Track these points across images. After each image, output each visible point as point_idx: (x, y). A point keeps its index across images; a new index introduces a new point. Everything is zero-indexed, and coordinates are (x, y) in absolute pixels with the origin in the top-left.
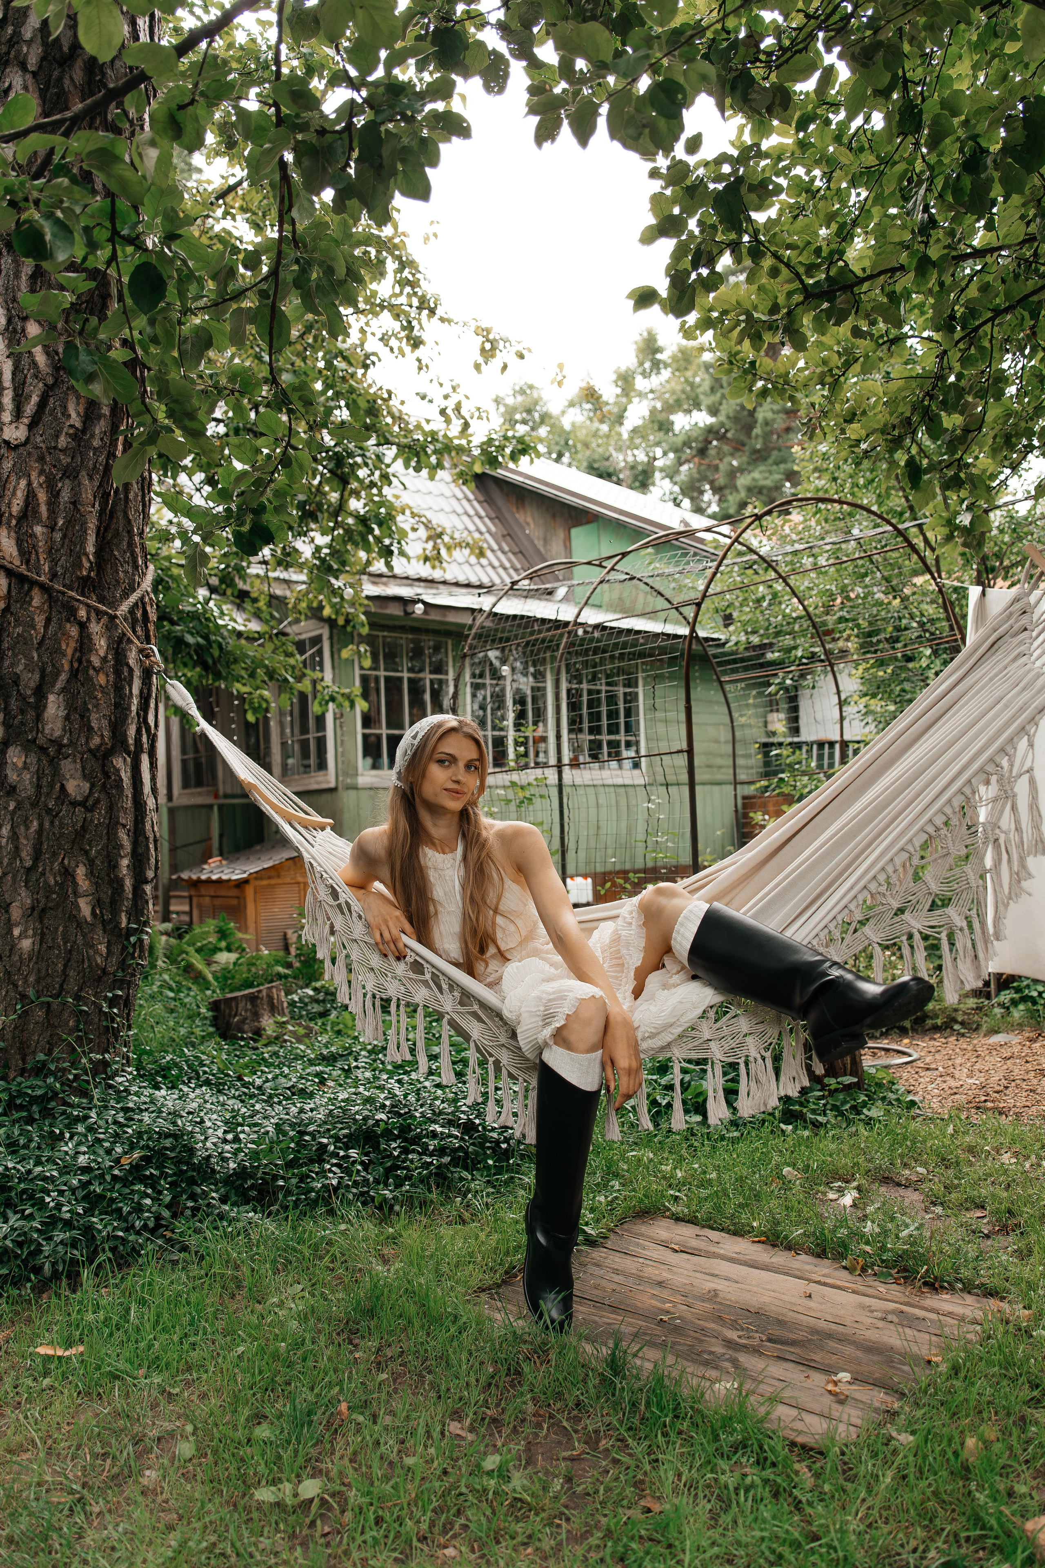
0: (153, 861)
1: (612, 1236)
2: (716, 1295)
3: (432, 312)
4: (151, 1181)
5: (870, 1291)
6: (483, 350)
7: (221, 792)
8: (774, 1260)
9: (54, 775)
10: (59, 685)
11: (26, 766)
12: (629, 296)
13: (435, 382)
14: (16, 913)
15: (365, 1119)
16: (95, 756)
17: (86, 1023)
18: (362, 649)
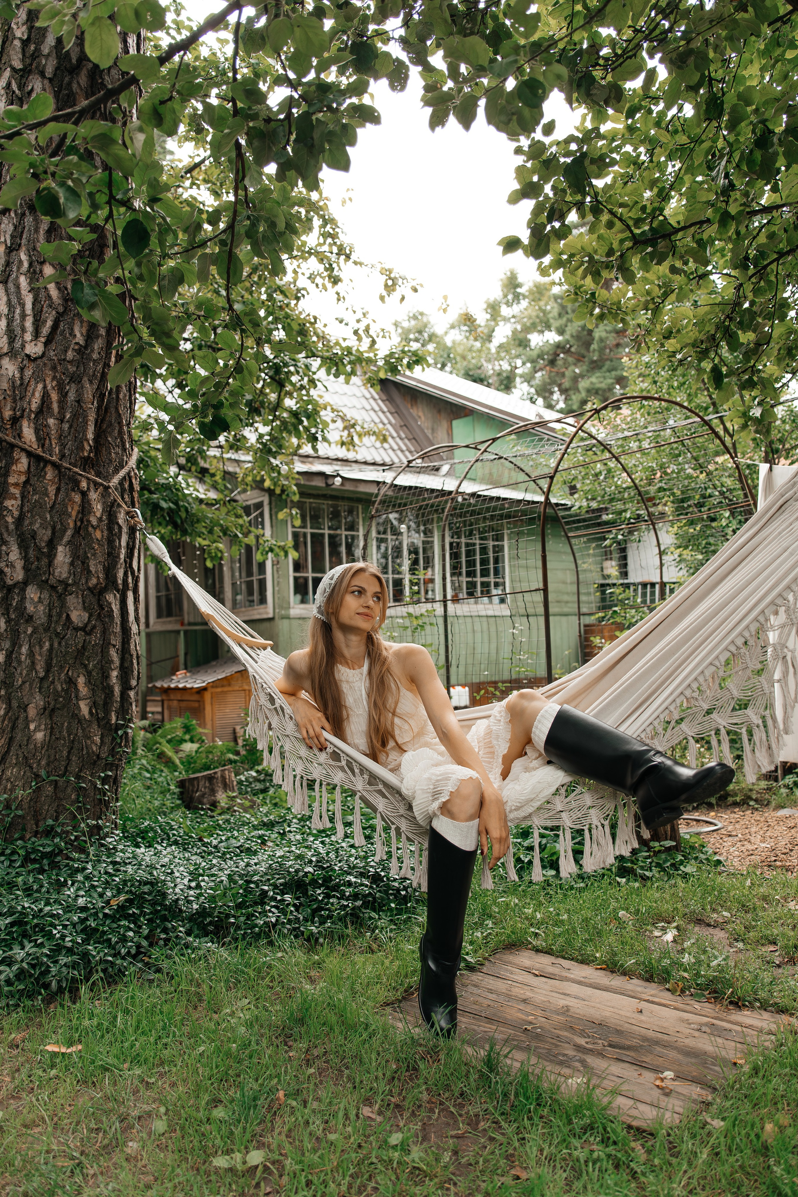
0: (136, 672)
1: (487, 963)
2: (568, 1010)
3: (348, 257)
4: (133, 919)
5: (688, 1008)
6: (386, 286)
7: (186, 621)
8: (612, 983)
9: (62, 607)
10: (66, 539)
11: (40, 600)
12: (499, 244)
13: (350, 310)
14: (32, 712)
15: (297, 871)
16: (92, 593)
17: (84, 796)
18: (294, 512)
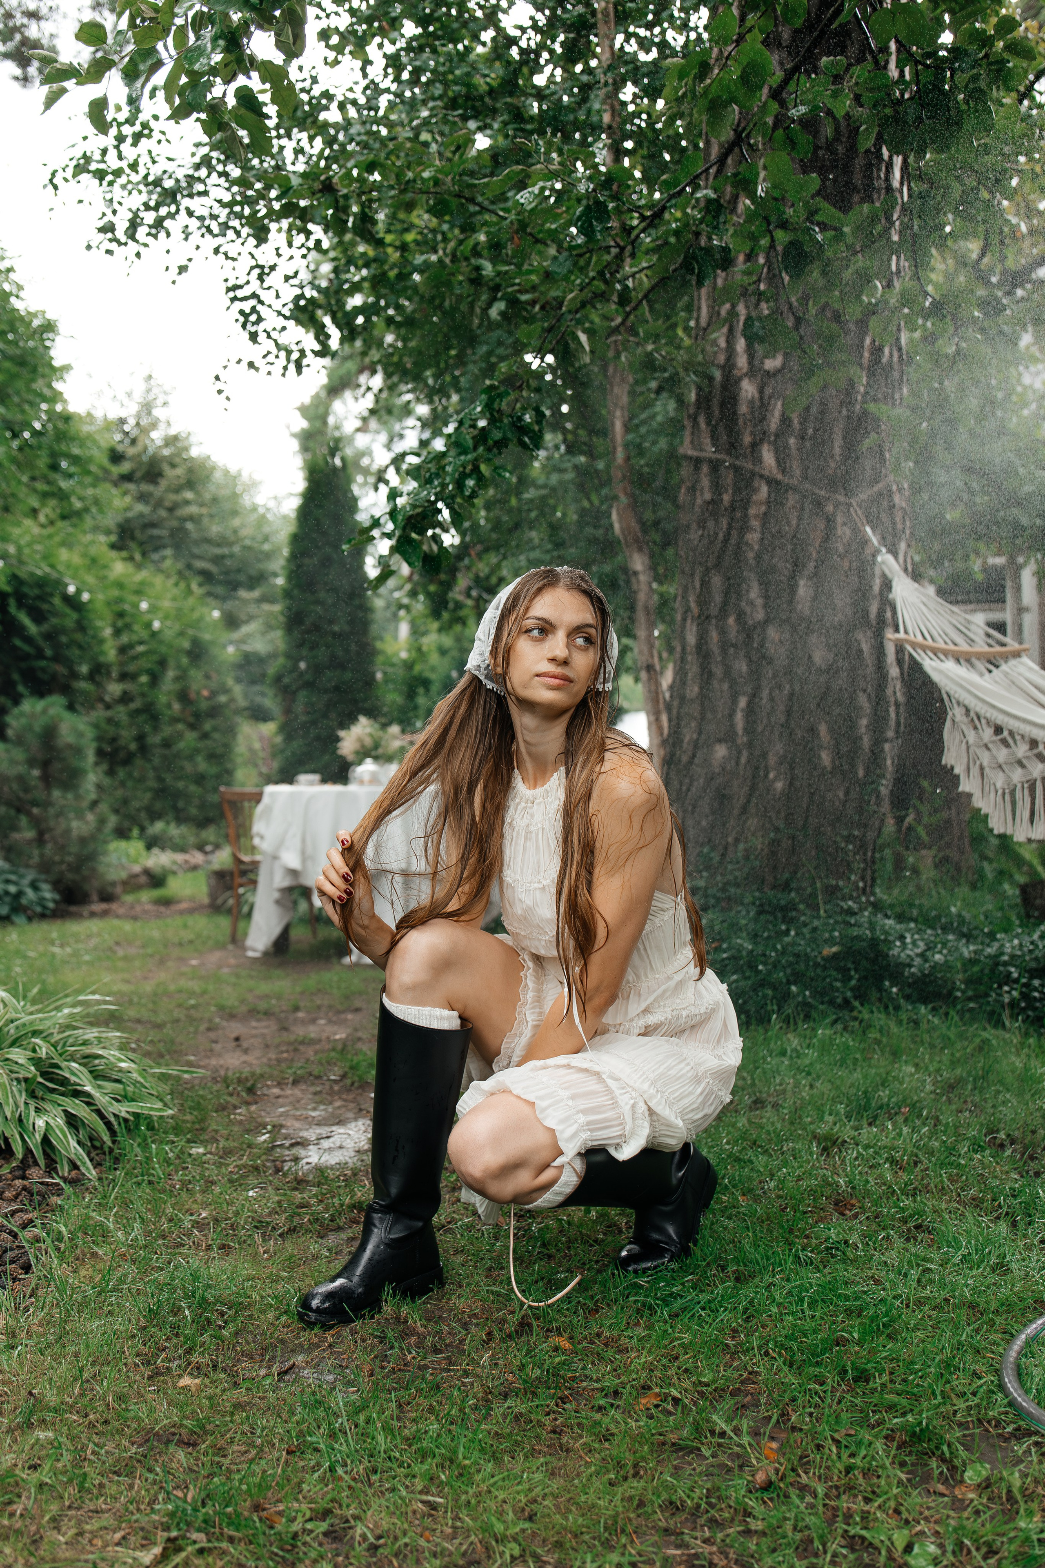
0: (892, 723)
4: (845, 971)
9: (803, 648)
10: (807, 571)
11: (781, 641)
14: (772, 760)
